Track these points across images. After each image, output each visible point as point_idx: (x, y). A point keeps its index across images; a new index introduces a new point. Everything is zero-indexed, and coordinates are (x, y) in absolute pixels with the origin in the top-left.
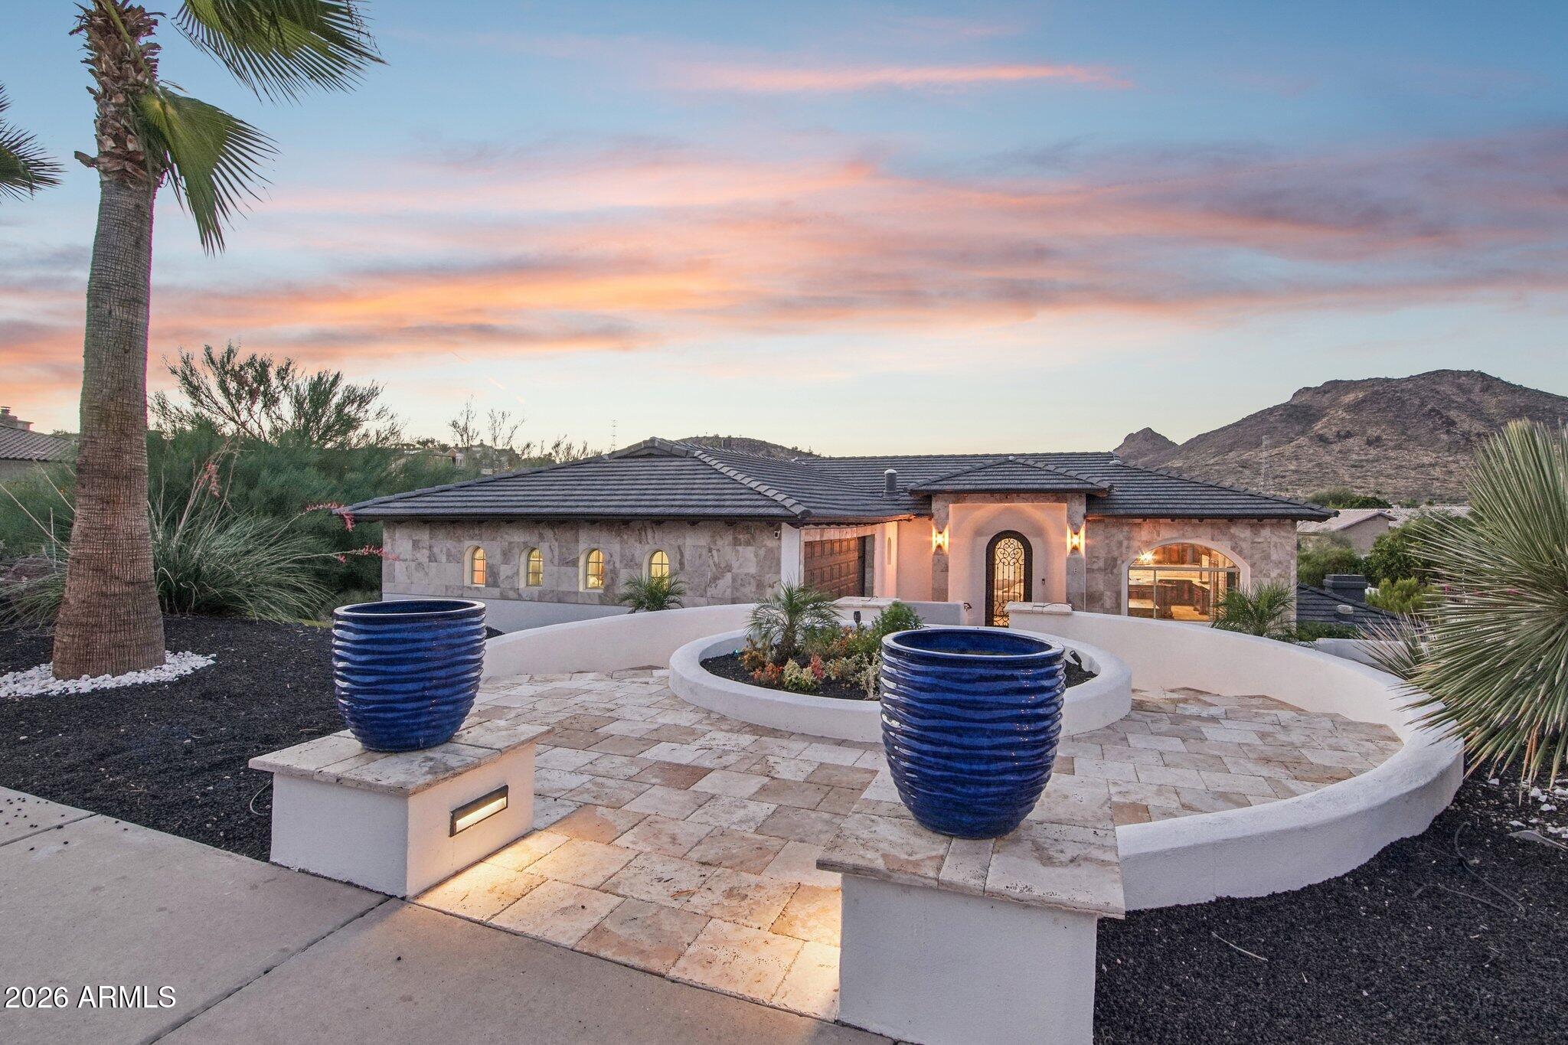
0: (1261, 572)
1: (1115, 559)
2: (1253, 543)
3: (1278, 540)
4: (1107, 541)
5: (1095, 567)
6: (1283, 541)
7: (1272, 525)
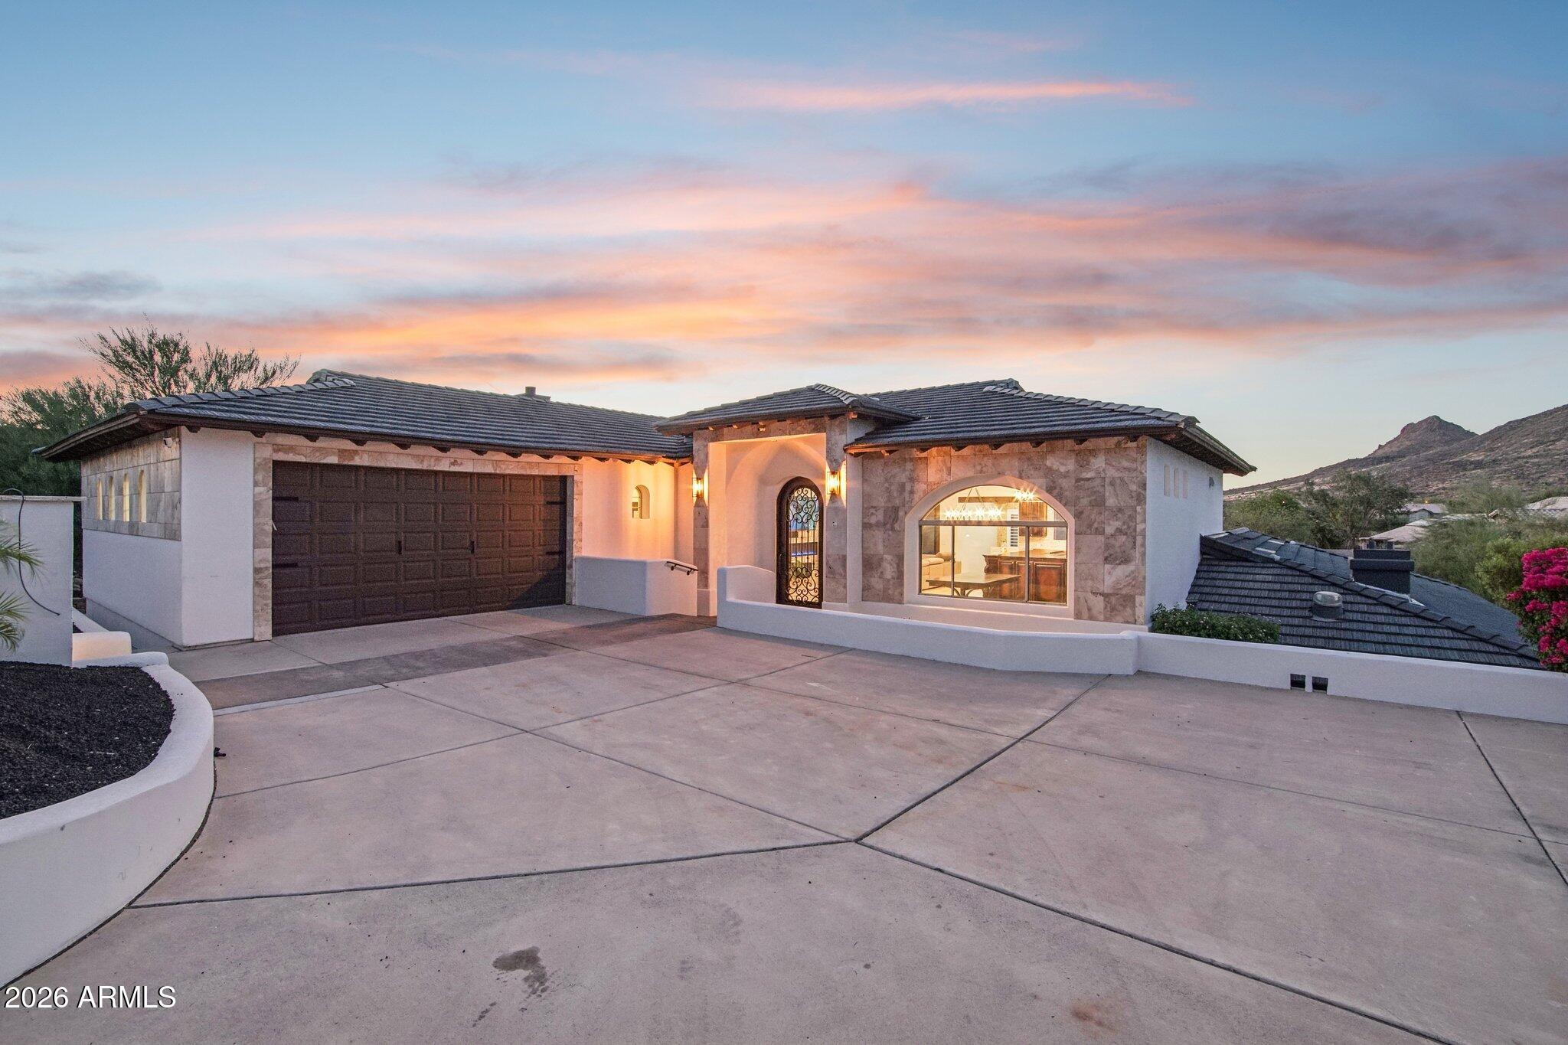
0: (1090, 526)
1: (896, 509)
2: (1078, 480)
3: (1117, 474)
4: (886, 485)
5: (873, 520)
6: (1125, 475)
7: (1108, 451)
